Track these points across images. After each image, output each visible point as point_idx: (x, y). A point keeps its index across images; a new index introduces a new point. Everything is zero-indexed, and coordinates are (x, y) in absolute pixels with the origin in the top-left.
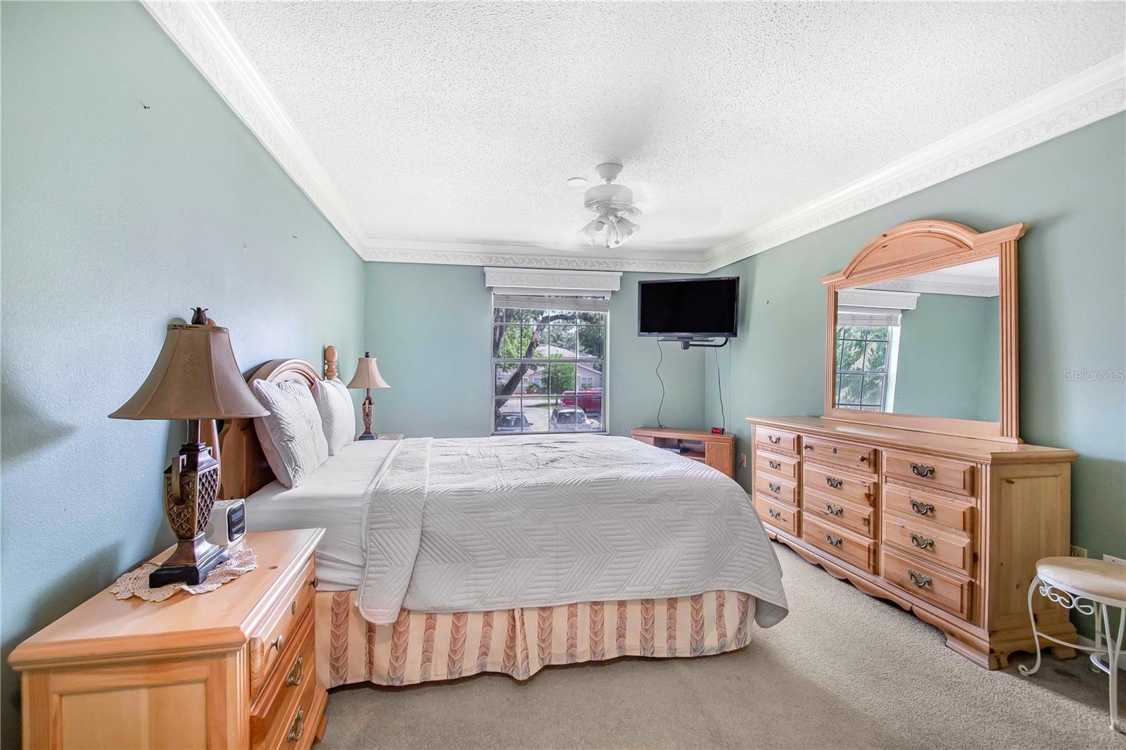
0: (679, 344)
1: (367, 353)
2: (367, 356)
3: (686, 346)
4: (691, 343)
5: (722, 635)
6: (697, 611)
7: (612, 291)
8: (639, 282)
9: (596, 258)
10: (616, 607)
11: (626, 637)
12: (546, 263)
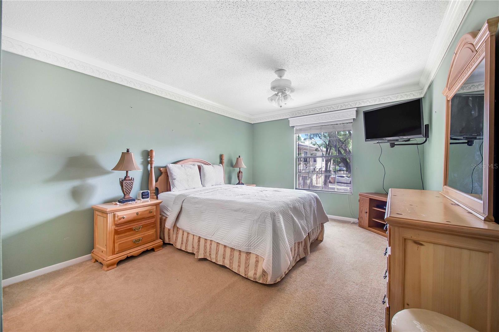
0: (388, 144)
1: (239, 156)
2: (239, 157)
3: (393, 145)
4: (395, 143)
5: (255, 274)
6: (247, 259)
7: (353, 119)
8: (363, 112)
9: (343, 103)
10: (224, 247)
11: (226, 258)
12: (317, 111)
